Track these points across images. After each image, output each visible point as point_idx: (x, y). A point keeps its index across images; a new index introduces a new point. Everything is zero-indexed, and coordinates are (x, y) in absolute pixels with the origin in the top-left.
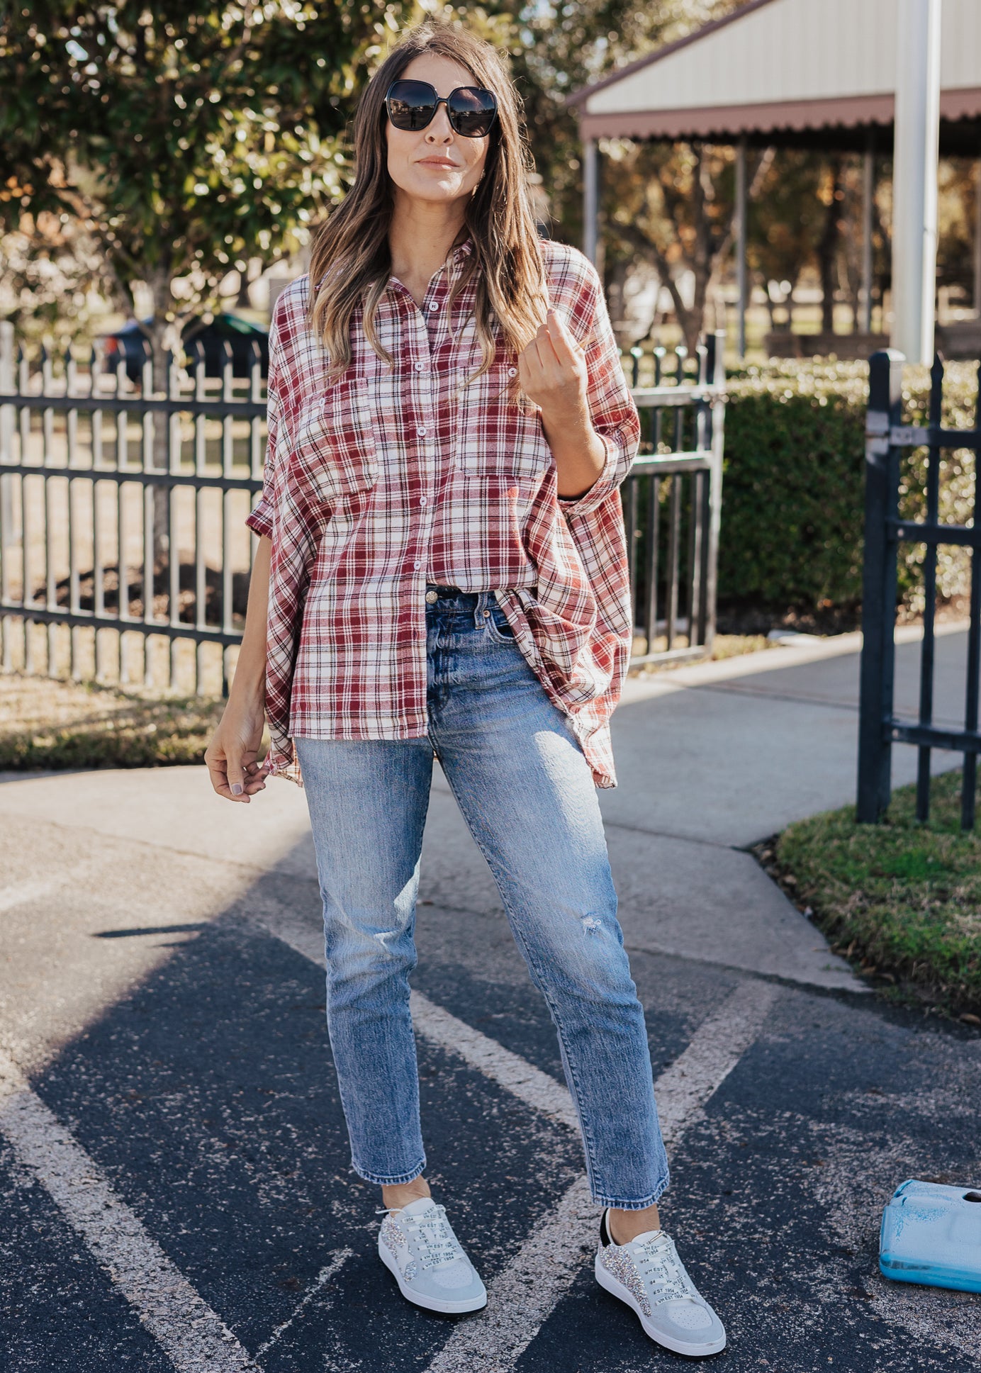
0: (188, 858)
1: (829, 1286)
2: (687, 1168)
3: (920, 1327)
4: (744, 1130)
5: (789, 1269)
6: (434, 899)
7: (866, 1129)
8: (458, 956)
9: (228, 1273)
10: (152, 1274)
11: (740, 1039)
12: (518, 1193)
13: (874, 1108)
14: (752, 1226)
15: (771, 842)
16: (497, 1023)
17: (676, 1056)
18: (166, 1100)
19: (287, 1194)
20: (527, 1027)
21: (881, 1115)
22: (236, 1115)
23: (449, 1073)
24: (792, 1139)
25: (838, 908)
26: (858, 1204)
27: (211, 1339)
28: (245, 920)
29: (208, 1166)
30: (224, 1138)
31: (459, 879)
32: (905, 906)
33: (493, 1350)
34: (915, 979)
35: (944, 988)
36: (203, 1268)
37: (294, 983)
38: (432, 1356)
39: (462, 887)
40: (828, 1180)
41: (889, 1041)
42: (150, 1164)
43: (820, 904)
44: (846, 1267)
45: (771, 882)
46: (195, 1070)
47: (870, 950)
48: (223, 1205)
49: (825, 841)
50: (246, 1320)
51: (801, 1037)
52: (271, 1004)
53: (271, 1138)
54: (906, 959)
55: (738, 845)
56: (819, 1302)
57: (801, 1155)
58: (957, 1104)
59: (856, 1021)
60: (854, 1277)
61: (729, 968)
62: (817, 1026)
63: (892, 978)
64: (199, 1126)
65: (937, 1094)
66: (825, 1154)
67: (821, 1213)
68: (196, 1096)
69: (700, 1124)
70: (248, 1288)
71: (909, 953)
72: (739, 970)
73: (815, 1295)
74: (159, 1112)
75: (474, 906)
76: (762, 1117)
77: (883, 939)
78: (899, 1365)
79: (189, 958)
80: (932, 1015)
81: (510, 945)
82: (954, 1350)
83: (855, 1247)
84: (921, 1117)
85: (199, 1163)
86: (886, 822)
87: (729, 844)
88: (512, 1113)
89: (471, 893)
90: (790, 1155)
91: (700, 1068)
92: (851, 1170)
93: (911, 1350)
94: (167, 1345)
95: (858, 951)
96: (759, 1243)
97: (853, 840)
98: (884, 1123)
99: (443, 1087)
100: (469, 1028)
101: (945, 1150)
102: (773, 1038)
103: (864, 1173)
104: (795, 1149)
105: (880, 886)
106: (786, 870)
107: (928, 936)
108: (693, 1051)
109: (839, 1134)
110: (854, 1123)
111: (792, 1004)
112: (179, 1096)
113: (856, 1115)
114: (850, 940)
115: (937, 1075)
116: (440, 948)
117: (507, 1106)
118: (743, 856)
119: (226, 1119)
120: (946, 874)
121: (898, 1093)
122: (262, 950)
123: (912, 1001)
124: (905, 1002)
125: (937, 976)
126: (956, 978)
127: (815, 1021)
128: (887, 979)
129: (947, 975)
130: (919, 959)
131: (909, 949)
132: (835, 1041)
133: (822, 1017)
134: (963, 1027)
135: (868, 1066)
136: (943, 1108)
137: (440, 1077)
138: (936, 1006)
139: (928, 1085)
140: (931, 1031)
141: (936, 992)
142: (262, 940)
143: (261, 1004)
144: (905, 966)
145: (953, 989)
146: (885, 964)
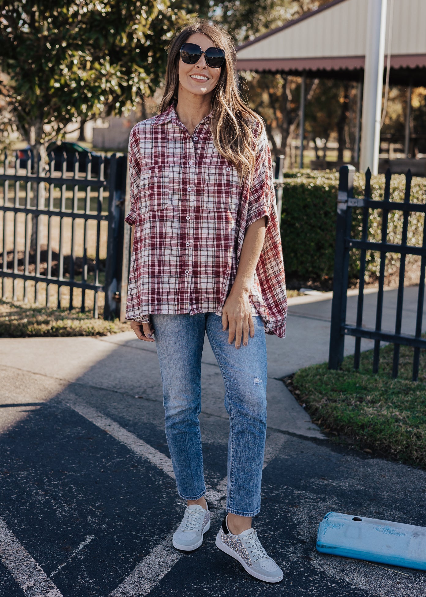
0: (38, 376)
1: (294, 555)
3: (331, 572)
4: (266, 493)
5: (278, 548)
6: (143, 396)
7: (317, 494)
8: (151, 419)
9: (41, 544)
10: (8, 544)
11: (269, 456)
12: (167, 515)
13: (322, 485)
14: (265, 530)
15: (291, 376)
18: (20, 474)
19: (68, 513)
21: (325, 488)
22: (50, 481)
23: (142, 467)
24: (286, 497)
25: (316, 404)
26: (311, 523)
27: (31, 570)
28: (61, 402)
29: (36, 501)
30: (43, 490)
31: (155, 388)
32: (344, 404)
33: (150, 576)
34: (346, 434)
35: (358, 438)
36: (30, 541)
37: (79, 428)
38: (124, 578)
39: (156, 391)
40: (299, 513)
41: (332, 459)
42: (11, 500)
43: (309, 402)
44: (302, 547)
45: (289, 393)
46: (34, 463)
47: (328, 422)
48: (41, 517)
49: (314, 376)
50: (47, 562)
51: (295, 456)
52: (68, 437)
53: (64, 490)
54: (343, 425)
55: (277, 377)
56: (289, 561)
57: (289, 503)
58: (358, 485)
59: (319, 451)
60: (306, 552)
62: (302, 452)
63: (337, 434)
64: (33, 484)
65: (349, 480)
66: (299, 503)
67: (295, 526)
68: (33, 473)
70: (49, 550)
71: (344, 423)
72: (272, 428)
73: (288, 558)
74: (16, 479)
76: (274, 487)
77: (334, 417)
78: (320, 586)
79: (35, 417)
80: (352, 449)
82: (343, 581)
83: (307, 540)
84: (342, 489)
85: (32, 499)
86: (341, 369)
87: (273, 377)
88: (168, 483)
90: (284, 503)
92: (309, 510)
93: (325, 580)
94: (12, 571)
95: (323, 422)
96: (267, 537)
97: (326, 376)
98: (326, 492)
99: (140, 472)
100: (153, 449)
101: (350, 503)
102: (283, 456)
103: (315, 511)
104: (287, 501)
105: (335, 395)
106: (296, 388)
107: (352, 416)
109: (306, 495)
110: (313, 491)
111: (293, 443)
112: (25, 473)
113: (314, 488)
114: (320, 418)
115: (350, 473)
116: (144, 416)
117: (166, 480)
118: (278, 382)
119: (45, 482)
120: (363, 391)
121: (333, 480)
122: (66, 414)
123: (343, 443)
124: (340, 443)
125: (355, 433)
126: (362, 434)
127: (301, 450)
128: (334, 434)
129: (359, 433)
130: (348, 426)
131: (344, 421)
132: (309, 458)
133: (304, 449)
134: (364, 454)
135: (321, 468)
136: (351, 486)
137: (138, 468)
138: (354, 445)
139: (346, 477)
140: (350, 455)
141: (354, 439)
142: (67, 411)
143: (64, 436)
144: (342, 429)
145: (361, 438)
146: (333, 427)
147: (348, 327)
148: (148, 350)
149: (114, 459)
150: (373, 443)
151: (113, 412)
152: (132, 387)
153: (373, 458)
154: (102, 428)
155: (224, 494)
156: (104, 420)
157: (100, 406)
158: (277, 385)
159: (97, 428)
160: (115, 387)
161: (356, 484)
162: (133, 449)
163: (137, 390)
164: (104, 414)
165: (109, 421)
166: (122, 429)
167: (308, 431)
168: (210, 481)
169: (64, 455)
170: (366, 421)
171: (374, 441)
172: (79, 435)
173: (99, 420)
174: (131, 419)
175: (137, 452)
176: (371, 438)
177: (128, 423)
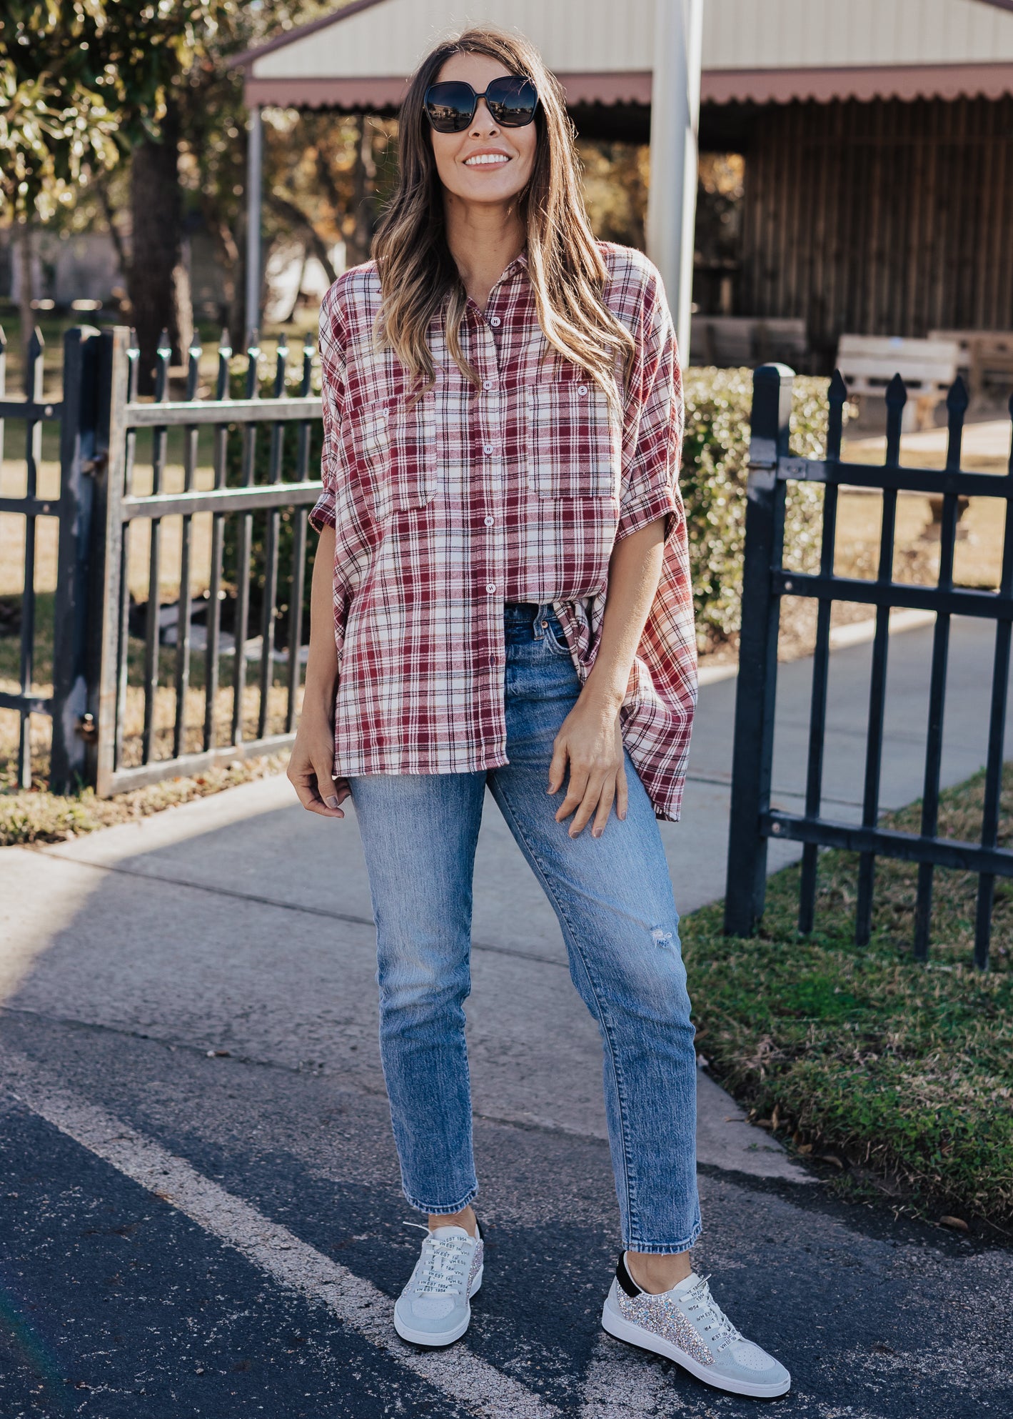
6: (228, 1048)
8: (283, 1139)
13: (891, 1378)
16: (361, 1249)
21: (905, 1389)
25: (744, 1059)
31: (254, 1017)
32: (834, 1061)
34: (871, 1166)
35: (912, 1179)
37: (76, 1192)
39: (261, 1028)
43: (718, 1052)
47: (801, 1121)
49: (700, 963)
51: (758, 1259)
52: (52, 1228)
54: (856, 1138)
58: (991, 1365)
59: (815, 1230)
62: (770, 1241)
63: (840, 1164)
65: (961, 1349)
71: (859, 1129)
75: (281, 1058)
77: (820, 1110)
80: (904, 1217)
81: (344, 1118)
84: (958, 1389)
86: (763, 935)
89: (274, 1038)
95: (786, 1121)
97: (732, 960)
99: (319, 1364)
100: (327, 1259)
105: (791, 1029)
107: (879, 1106)
111: (725, 1203)
113: (869, 1390)
114: (773, 1106)
115: (947, 1315)
116: (254, 1127)
117: (414, 1395)
120: (864, 1011)
121: (911, 1350)
122: (22, 1136)
123: (872, 1197)
124: (864, 1198)
125: (901, 1162)
126: (927, 1166)
127: (764, 1232)
128: (833, 1164)
129: (913, 1162)
130: (874, 1139)
131: (858, 1124)
132: (801, 1264)
133: (771, 1226)
134: (948, 1236)
135: (856, 1304)
136: (976, 1373)
137: (309, 1347)
138: (906, 1203)
139: (943, 1335)
140: (911, 1243)
141: (901, 1183)
142: (20, 1120)
143: (38, 1228)
144: (855, 1148)
145: (924, 1180)
146: (826, 1142)
147: (781, 816)
148: (195, 886)
149: (223, 1314)
150: (965, 1197)
151: (160, 1116)
152: (185, 1018)
153: (978, 1248)
154: (147, 1183)
156: (142, 1152)
157: (113, 1094)
159: (130, 1185)
160: (136, 1021)
161: (988, 1364)
162: (265, 1266)
163: (203, 1028)
164: (135, 1129)
165: (158, 1155)
166: (207, 1186)
167: (752, 1155)
168: (548, 1386)
169: (61, 1310)
170: (931, 1125)
171: (966, 1190)
172: (85, 1220)
173: (128, 1153)
174: (221, 1141)
175: (283, 1279)
176: (956, 1181)
177: (216, 1157)
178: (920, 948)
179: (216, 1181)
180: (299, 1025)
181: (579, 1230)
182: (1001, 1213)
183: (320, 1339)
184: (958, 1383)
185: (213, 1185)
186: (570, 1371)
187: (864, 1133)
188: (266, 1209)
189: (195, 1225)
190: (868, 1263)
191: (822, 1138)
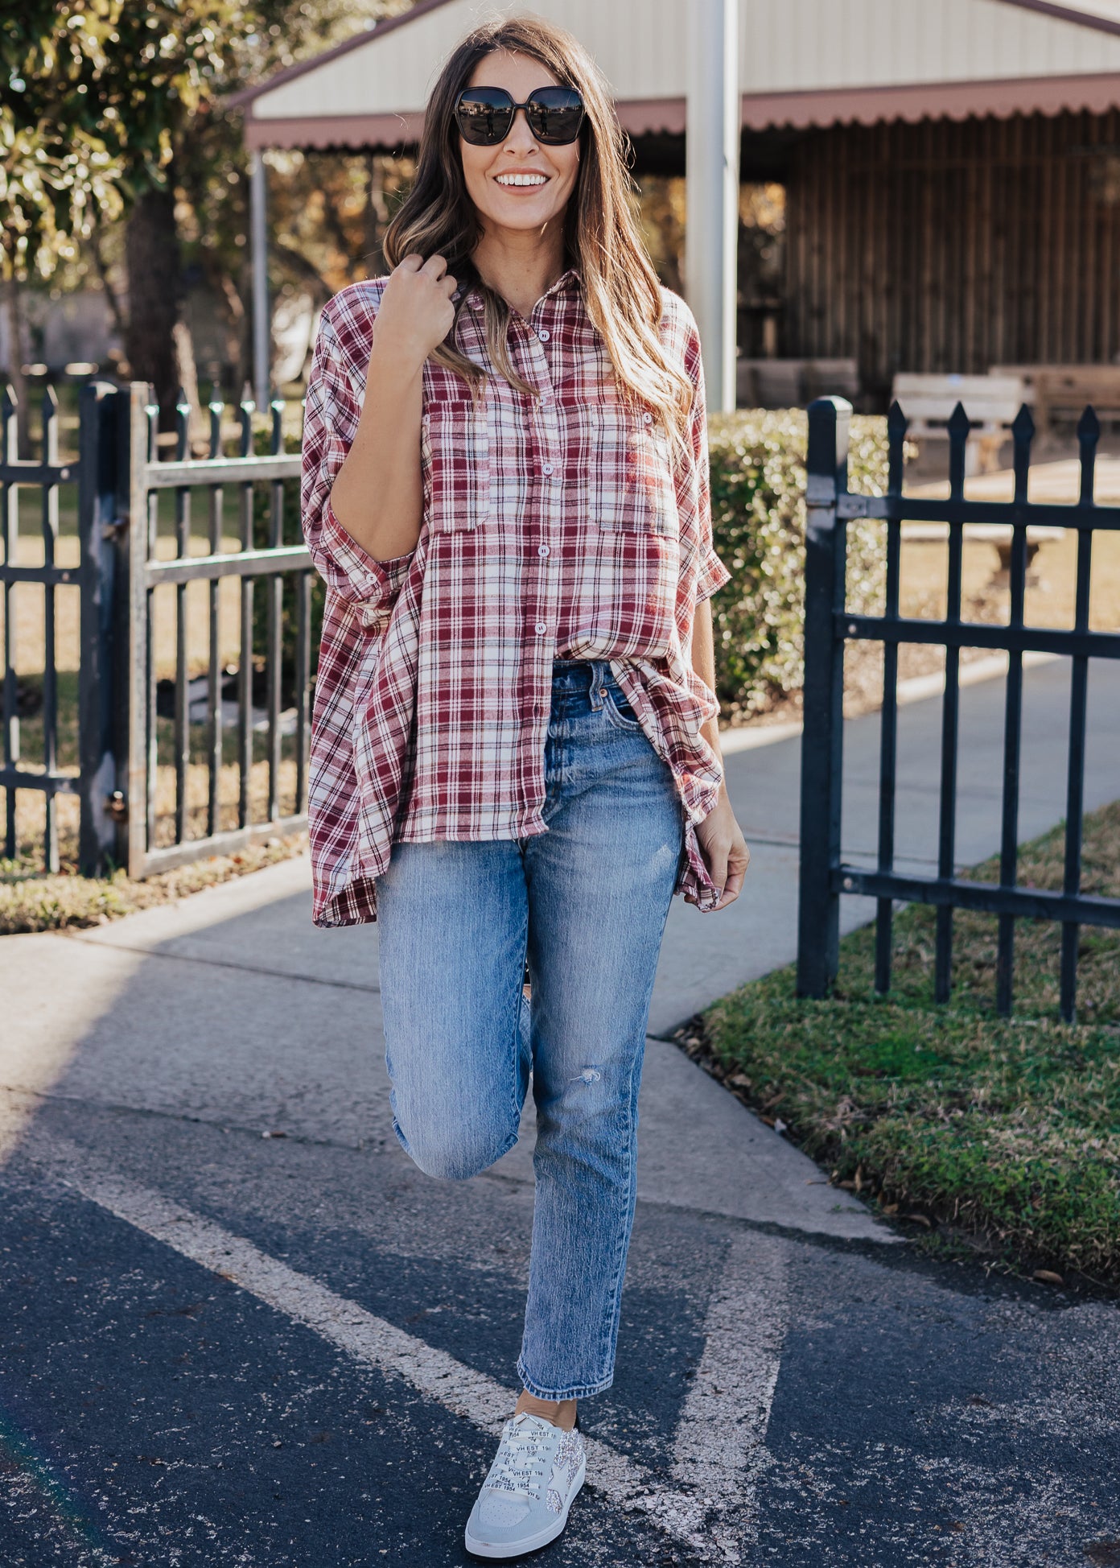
2: (784, 1550)
4: (832, 1478)
6: (283, 1128)
7: (993, 1464)
8: (347, 1216)
11: (766, 1326)
13: (988, 1429)
15: (695, 1024)
16: (432, 1320)
17: (694, 1360)
18: (9, 1485)
20: (480, 1325)
21: (1003, 1439)
22: (118, 1505)
24: (904, 1486)
25: (824, 1121)
28: (41, 1177)
31: (309, 1097)
32: (918, 1119)
34: (959, 1221)
35: (1002, 1235)
37: (137, 1274)
39: (317, 1108)
40: (981, 1555)
41: (960, 1318)
43: (796, 1116)
45: (714, 1083)
46: (38, 1431)
47: (885, 1181)
49: (773, 1026)
51: (846, 1319)
52: (114, 1310)
53: (182, 1543)
54: (945, 1194)
57: (929, 1515)
58: (1091, 1413)
59: (904, 1288)
61: (708, 1214)
62: (858, 1300)
63: (927, 1222)
64: (69, 1529)
65: (1059, 1399)
66: (957, 1509)
68: (50, 1475)
69: (770, 1472)
71: (946, 1186)
72: (723, 1216)
75: (340, 1136)
76: (848, 1453)
77: (905, 1167)
80: (995, 1273)
81: (409, 1194)
84: (1057, 1438)
86: (838, 996)
89: (331, 1117)
90: (910, 1516)
91: (735, 1379)
92: (1004, 1536)
95: (870, 1182)
97: (807, 1022)
98: (1014, 1453)
99: (399, 1434)
100: (401, 1332)
102: (809, 1323)
103: (1022, 1539)
104: (915, 1505)
105: (875, 1091)
106: (733, 1068)
107: (969, 1162)
108: (715, 1353)
109: (963, 1474)
110: (974, 1455)
111: (810, 1265)
112: (26, 1477)
113: (968, 1442)
114: (856, 1168)
115: (1044, 1367)
116: (317, 1206)
118: (665, 1047)
119: (104, 1513)
120: (948, 1069)
121: (1008, 1401)
122: (76, 1221)
123: (962, 1254)
124: (953, 1256)
125: (991, 1218)
126: (1018, 1221)
127: (852, 1292)
128: (920, 1223)
129: (1004, 1217)
130: (962, 1195)
131: (945, 1180)
132: (891, 1322)
133: (858, 1286)
134: (1042, 1290)
135: (950, 1359)
136: (1076, 1422)
137: (388, 1418)
138: (997, 1259)
139: (1041, 1386)
140: (1005, 1298)
141: (992, 1238)
142: (73, 1206)
143: (101, 1311)
144: (942, 1205)
145: (1015, 1235)
146: (912, 1201)
147: (852, 871)
148: (238, 967)
149: (297, 1389)
150: (1058, 1250)
151: (217, 1198)
152: (237, 1100)
153: (1074, 1300)
154: (210, 1264)
155: (708, 1501)
156: (202, 1234)
157: (168, 1178)
158: (665, 1059)
159: (192, 1266)
160: (185, 1104)
161: (1087, 1413)
162: (338, 1341)
163: (256, 1110)
164: (193, 1211)
165: (218, 1237)
166: (272, 1265)
167: (835, 1217)
168: (635, 1447)
169: (129, 1390)
170: (1020, 1178)
171: (1060, 1243)
172: (149, 1302)
173: (187, 1235)
174: (283, 1220)
175: (357, 1353)
176: (1049, 1234)
177: (279, 1236)
178: (1004, 1003)
179: (281, 1259)
180: (356, 1103)
181: (661, 1296)
182: (1097, 1264)
183: (399, 1409)
184: (1057, 1432)
185: (278, 1263)
186: (658, 1433)
187: (951, 1189)
188: (334, 1285)
189: (263, 1303)
190: (960, 1319)
191: (908, 1197)
